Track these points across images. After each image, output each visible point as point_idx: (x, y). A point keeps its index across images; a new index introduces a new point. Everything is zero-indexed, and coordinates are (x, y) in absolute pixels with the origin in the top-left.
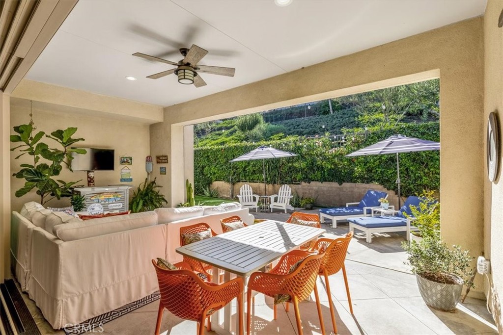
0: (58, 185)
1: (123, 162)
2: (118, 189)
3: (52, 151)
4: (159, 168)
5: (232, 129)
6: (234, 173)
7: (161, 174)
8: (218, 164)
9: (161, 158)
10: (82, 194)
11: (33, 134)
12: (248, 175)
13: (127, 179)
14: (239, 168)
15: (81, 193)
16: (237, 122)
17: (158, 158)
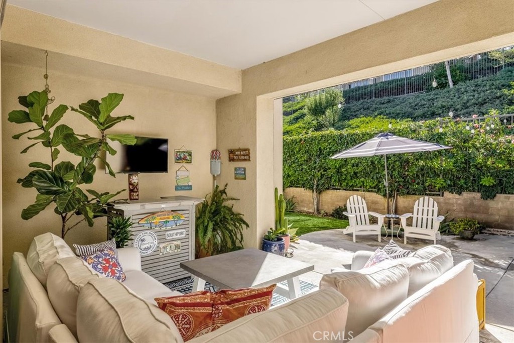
0: (87, 197)
1: (179, 159)
2: (180, 205)
3: (80, 138)
4: (233, 170)
5: (296, 114)
6: (322, 176)
7: (236, 178)
8: (294, 162)
9: (237, 153)
10: (126, 216)
11: (50, 110)
12: (345, 179)
13: (185, 186)
14: (330, 168)
15: (125, 214)
16: (309, 102)
17: (231, 152)
